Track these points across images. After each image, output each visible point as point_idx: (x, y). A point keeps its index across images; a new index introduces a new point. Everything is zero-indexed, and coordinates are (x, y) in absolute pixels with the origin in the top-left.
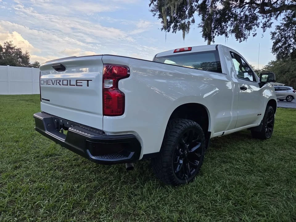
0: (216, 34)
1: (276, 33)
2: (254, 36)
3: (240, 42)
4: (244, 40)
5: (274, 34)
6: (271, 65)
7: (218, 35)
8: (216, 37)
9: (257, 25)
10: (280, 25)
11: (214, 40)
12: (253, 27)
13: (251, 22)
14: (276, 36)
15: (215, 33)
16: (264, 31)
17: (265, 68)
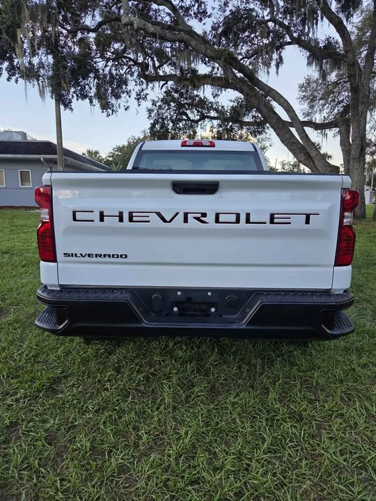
0: (73, 96)
1: (153, 111)
2: (126, 109)
3: (108, 115)
4: (112, 114)
5: (150, 111)
6: (117, 153)
7: (77, 99)
8: (74, 100)
9: (128, 93)
10: (156, 99)
11: (72, 107)
12: (122, 95)
13: (119, 86)
14: (153, 115)
15: (71, 93)
16: (139, 105)
17: (110, 157)
